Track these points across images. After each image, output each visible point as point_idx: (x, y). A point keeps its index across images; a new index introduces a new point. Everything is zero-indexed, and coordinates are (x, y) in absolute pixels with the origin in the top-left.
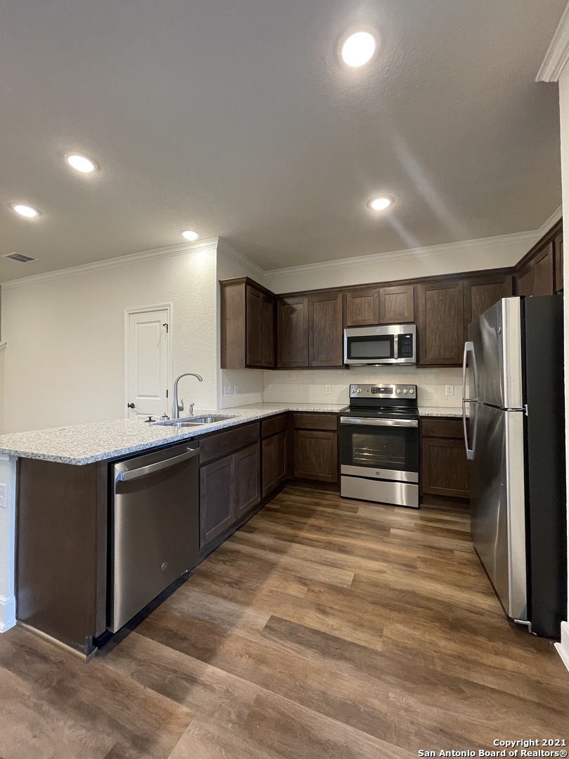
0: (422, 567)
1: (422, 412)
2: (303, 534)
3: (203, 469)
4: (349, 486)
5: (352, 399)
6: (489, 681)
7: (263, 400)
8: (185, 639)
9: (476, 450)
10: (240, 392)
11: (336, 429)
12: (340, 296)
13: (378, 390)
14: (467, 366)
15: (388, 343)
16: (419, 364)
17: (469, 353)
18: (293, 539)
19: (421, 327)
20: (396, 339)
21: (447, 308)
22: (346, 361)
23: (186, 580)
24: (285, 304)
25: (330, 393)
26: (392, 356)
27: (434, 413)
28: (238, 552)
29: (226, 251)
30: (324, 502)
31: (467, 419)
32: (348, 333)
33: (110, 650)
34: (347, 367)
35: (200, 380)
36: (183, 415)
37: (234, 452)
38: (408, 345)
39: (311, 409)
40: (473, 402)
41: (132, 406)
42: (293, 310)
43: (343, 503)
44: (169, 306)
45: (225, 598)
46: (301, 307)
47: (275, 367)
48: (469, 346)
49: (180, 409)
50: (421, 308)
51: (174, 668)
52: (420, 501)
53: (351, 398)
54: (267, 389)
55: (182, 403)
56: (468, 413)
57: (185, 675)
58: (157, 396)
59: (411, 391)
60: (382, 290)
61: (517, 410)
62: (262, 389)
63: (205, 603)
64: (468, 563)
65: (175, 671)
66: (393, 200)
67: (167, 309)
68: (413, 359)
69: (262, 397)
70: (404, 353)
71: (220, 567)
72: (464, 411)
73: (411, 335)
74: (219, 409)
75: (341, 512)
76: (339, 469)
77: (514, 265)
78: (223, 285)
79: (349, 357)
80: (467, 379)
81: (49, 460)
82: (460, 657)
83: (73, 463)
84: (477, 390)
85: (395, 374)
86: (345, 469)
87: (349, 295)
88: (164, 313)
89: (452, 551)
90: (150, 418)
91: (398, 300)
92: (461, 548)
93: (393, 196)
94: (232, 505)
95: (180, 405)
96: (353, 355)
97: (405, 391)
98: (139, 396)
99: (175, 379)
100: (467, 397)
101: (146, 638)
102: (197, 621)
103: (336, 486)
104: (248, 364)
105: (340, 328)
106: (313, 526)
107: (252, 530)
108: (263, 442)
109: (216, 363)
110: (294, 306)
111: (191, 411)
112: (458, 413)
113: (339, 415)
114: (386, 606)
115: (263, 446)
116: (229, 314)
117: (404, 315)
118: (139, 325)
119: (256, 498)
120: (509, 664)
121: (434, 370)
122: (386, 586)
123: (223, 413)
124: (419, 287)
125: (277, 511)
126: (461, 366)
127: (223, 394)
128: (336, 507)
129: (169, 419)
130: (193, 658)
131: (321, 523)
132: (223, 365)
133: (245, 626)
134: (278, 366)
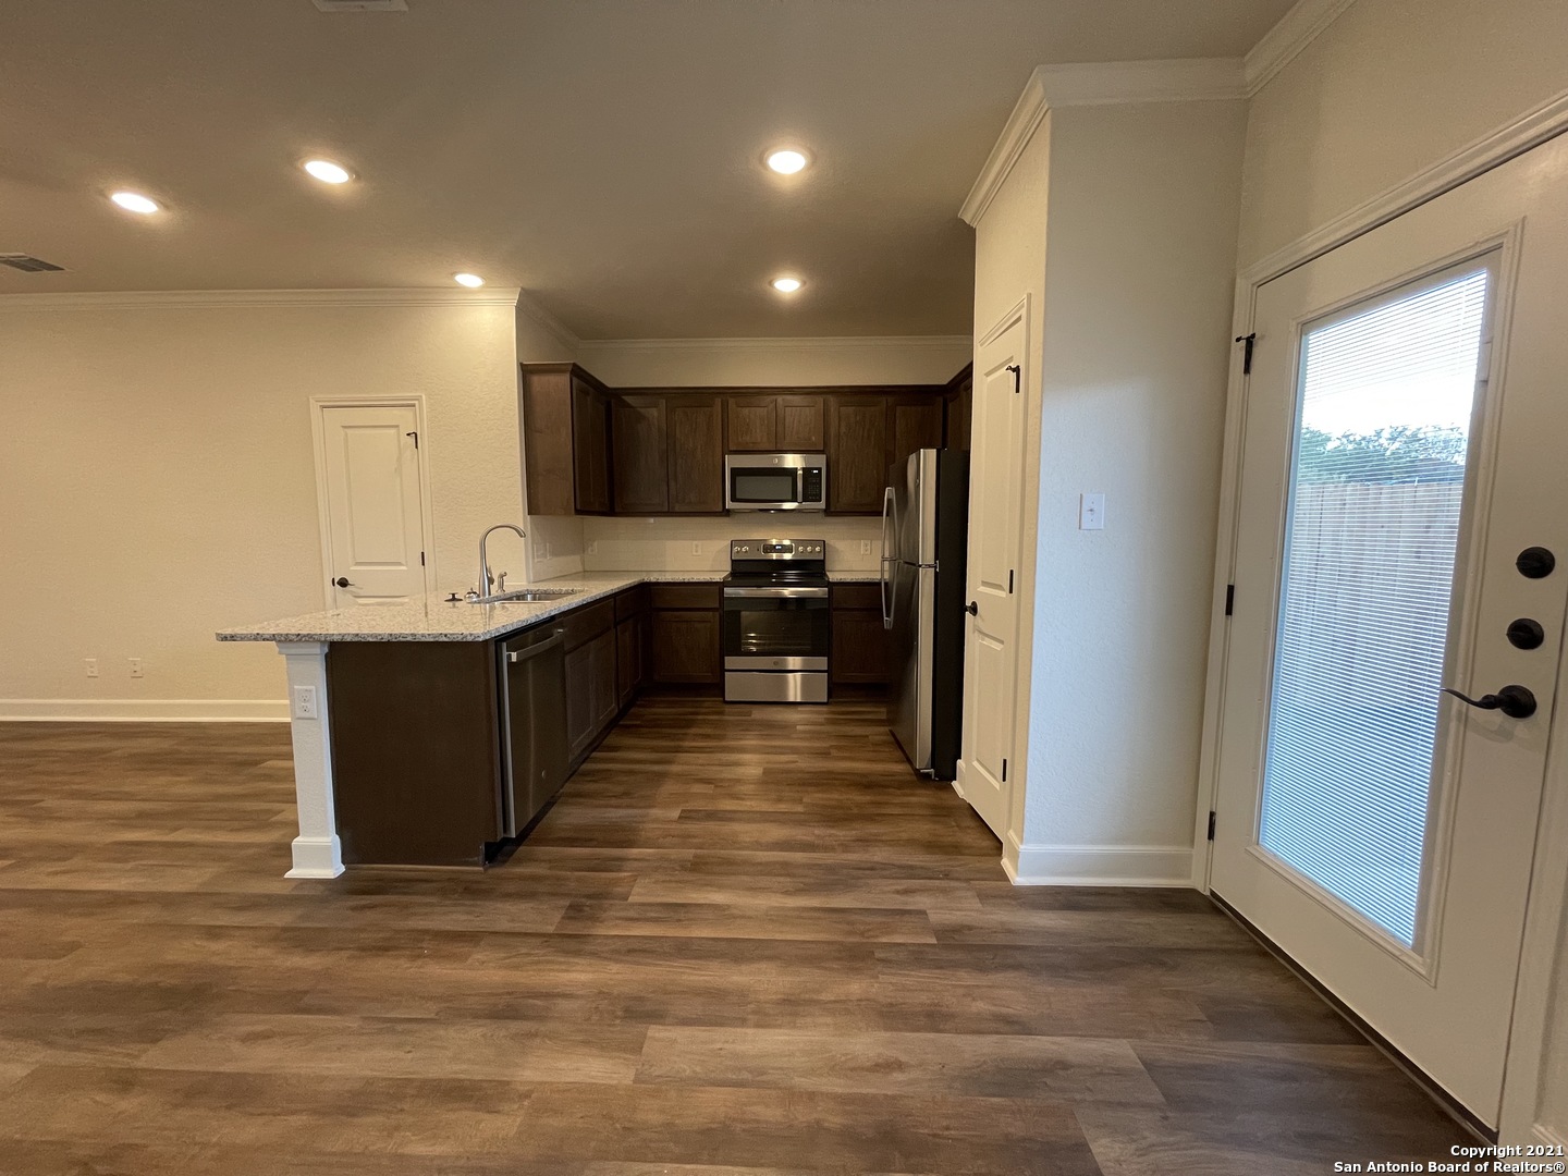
0: (834, 753)
1: (833, 577)
2: (687, 744)
3: (567, 659)
4: (735, 686)
6: (896, 811)
7: (584, 567)
9: (895, 617)
10: (555, 553)
11: (717, 605)
12: (718, 401)
13: (773, 549)
14: (887, 515)
15: (789, 480)
16: (828, 512)
17: (889, 500)
18: (678, 750)
19: (833, 457)
20: (800, 472)
21: (866, 435)
22: (729, 505)
23: (555, 802)
24: (626, 405)
25: (699, 553)
26: (794, 499)
27: (848, 577)
29: (534, 313)
30: (703, 710)
31: (886, 584)
32: (731, 462)
34: (727, 513)
35: (521, 534)
37: (591, 640)
38: (816, 483)
40: (892, 560)
41: (343, 583)
42: (640, 418)
43: (727, 708)
44: (418, 399)
46: (654, 413)
47: (610, 512)
48: (889, 492)
49: (491, 581)
50: (833, 431)
52: (829, 696)
53: (733, 561)
54: (589, 549)
55: (491, 571)
56: (886, 576)
58: (400, 564)
59: (818, 549)
60: (780, 399)
61: (930, 566)
62: (580, 547)
64: (884, 743)
65: (597, 859)
66: (804, 283)
67: (414, 406)
68: (822, 505)
69: (583, 563)
70: (810, 494)
72: (882, 575)
73: (820, 469)
74: (529, 581)
75: (727, 718)
76: (722, 663)
77: (945, 383)
78: (526, 372)
79: (734, 499)
80: (887, 532)
81: (423, 639)
82: (872, 803)
83: (470, 639)
84: (897, 548)
86: (731, 662)
87: (732, 401)
88: (407, 412)
89: (867, 736)
90: (453, 595)
91: (799, 416)
92: (877, 733)
93: (805, 278)
95: (489, 575)
96: (738, 497)
97: (809, 549)
98: (357, 563)
100: (887, 555)
101: (542, 847)
103: (719, 688)
104: (579, 507)
105: (719, 451)
106: (696, 735)
109: (521, 506)
110: (642, 410)
111: (501, 586)
112: (877, 577)
113: (721, 585)
114: (804, 784)
115: (619, 633)
116: (540, 423)
117: (810, 439)
118: (349, 431)
119: (614, 707)
120: (914, 799)
121: (846, 519)
122: (802, 772)
124: (832, 399)
125: (638, 726)
126: (881, 514)
128: (722, 713)
132: (532, 509)
133: (656, 820)
134: (616, 510)
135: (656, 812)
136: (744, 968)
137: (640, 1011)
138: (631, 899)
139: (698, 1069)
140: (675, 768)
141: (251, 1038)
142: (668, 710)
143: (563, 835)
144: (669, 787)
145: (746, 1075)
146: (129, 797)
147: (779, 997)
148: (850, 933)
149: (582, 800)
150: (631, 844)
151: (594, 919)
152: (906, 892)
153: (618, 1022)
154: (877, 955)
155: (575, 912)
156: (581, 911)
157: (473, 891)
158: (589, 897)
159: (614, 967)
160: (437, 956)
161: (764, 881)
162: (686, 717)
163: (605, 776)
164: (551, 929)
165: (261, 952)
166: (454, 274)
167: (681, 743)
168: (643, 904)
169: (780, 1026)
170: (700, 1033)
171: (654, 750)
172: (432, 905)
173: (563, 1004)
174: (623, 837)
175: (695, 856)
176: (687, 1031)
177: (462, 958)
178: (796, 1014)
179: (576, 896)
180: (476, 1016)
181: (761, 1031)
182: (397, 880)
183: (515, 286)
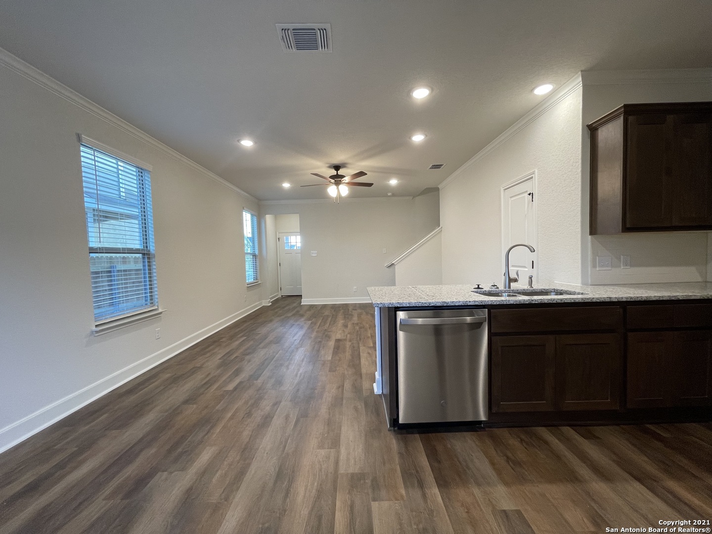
3: (496, 339)
8: (439, 462)
23: (477, 431)
28: (546, 443)
33: (401, 434)
44: (534, 173)
45: (493, 464)
49: (513, 280)
51: (419, 469)
57: (420, 477)
58: (525, 267)
63: (473, 454)
65: (417, 472)
67: (532, 178)
71: (514, 442)
74: (584, 283)
78: (592, 130)
90: (478, 285)
101: (421, 443)
102: (456, 460)
107: (590, 436)
109: (580, 228)
129: (497, 288)
130: (433, 476)
132: (594, 230)
183: (577, 73)
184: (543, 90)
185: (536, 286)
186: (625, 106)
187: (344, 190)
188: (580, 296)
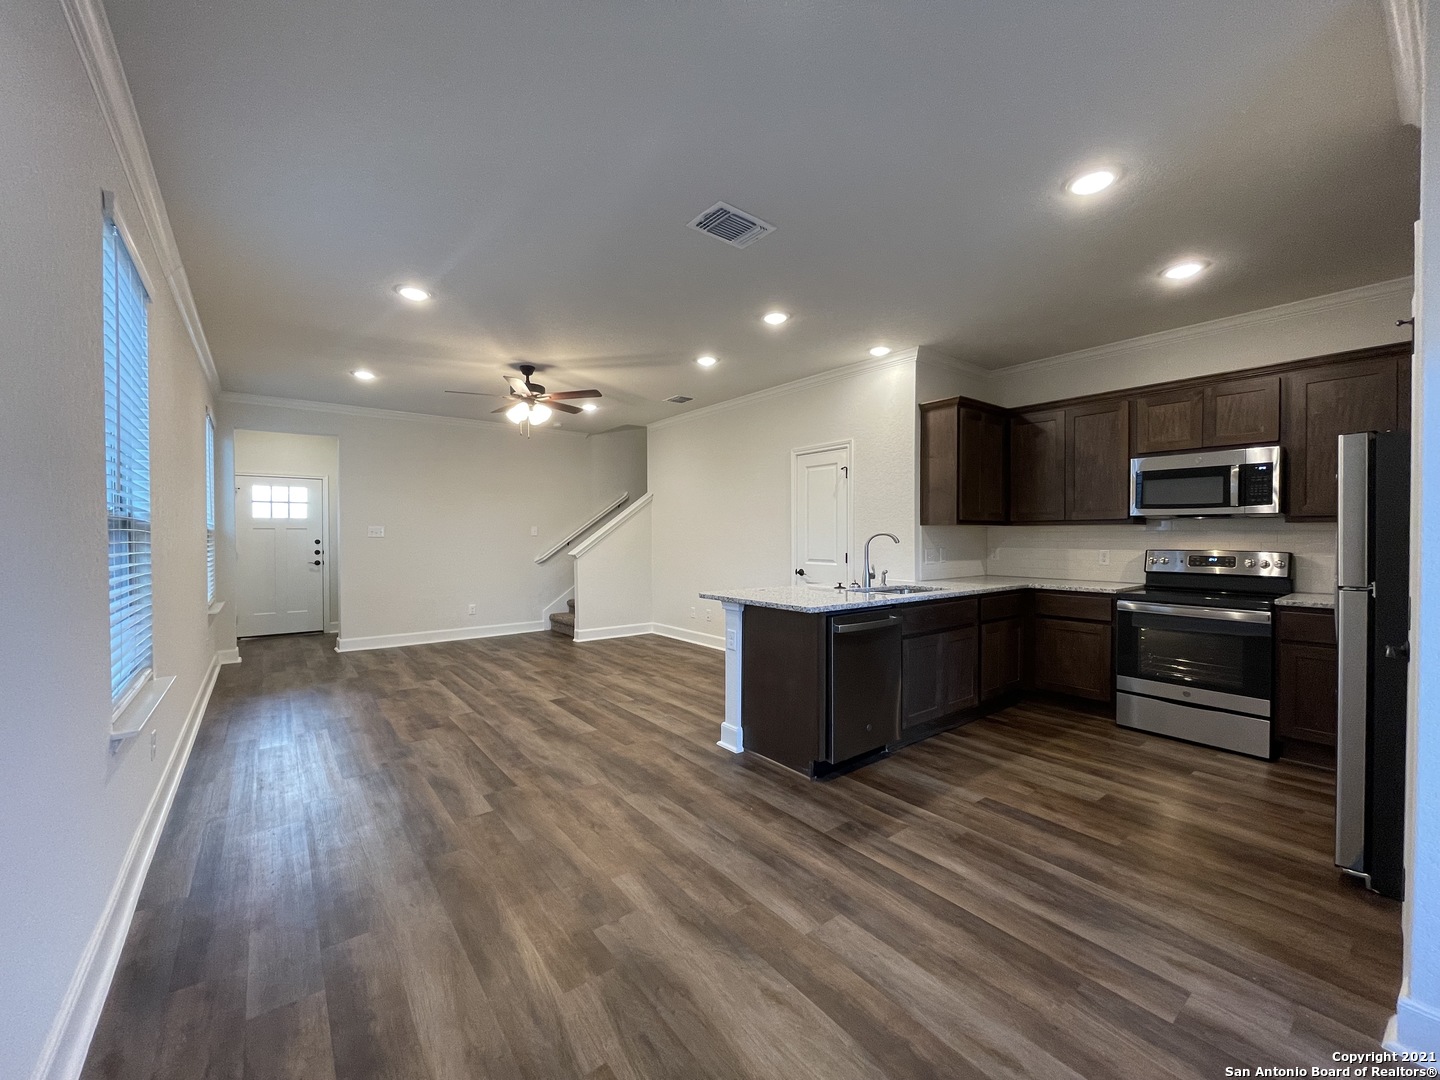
3: (906, 642)
5: (1149, 574)
7: (986, 571)
10: (948, 557)
11: (1108, 619)
12: (1125, 404)
13: (1204, 561)
15: (1218, 479)
16: (1288, 515)
18: (1022, 752)
19: (1293, 449)
20: (1235, 473)
22: (1134, 511)
23: (888, 757)
24: (1027, 422)
25: (1107, 563)
26: (1226, 503)
30: (1084, 727)
32: (1136, 465)
34: (1140, 520)
35: (896, 541)
36: (876, 583)
37: (941, 631)
38: (1263, 482)
39: (1066, 586)
41: (801, 573)
42: (1038, 432)
43: (1118, 732)
44: (849, 442)
46: (1054, 425)
47: (1006, 520)
49: (872, 576)
50: (1296, 415)
54: (992, 555)
55: (873, 569)
58: (832, 561)
60: (1213, 388)
61: (1358, 589)
62: (984, 553)
66: (1209, 263)
67: (846, 448)
68: (1275, 507)
69: (985, 567)
70: (1253, 497)
71: (925, 756)
73: (1269, 465)
74: (917, 580)
76: (1113, 682)
78: (924, 411)
79: (1140, 505)
85: (1245, 532)
86: (1125, 682)
87: (1141, 402)
88: (842, 453)
90: (840, 584)
91: (1243, 404)
94: (939, 697)
95: (871, 572)
96: (1146, 502)
98: (810, 560)
99: (865, 543)
102: (904, 783)
103: (1104, 705)
105: (1125, 457)
108: (984, 627)
109: (913, 518)
110: (1040, 425)
111: (884, 581)
113: (1115, 597)
115: (984, 632)
116: (932, 451)
117: (1257, 429)
118: (811, 470)
119: (972, 699)
123: (927, 585)
124: (1293, 377)
125: (1004, 724)
127: (924, 560)
128: (1107, 735)
129: (859, 585)
131: (1072, 745)
132: (924, 520)
133: (956, 797)
134: (1012, 520)
135: (961, 791)
136: (940, 923)
137: (840, 903)
138: (892, 839)
139: (850, 955)
140: (1006, 765)
141: (664, 810)
142: (1046, 718)
143: (878, 780)
144: (990, 777)
145: (879, 981)
146: (683, 683)
147: (950, 955)
148: (1070, 959)
149: (906, 761)
150: (921, 804)
151: (856, 838)
152: (1181, 966)
153: (823, 900)
154: (1080, 989)
155: (847, 828)
156: (850, 829)
157: (796, 789)
158: (863, 824)
159: (846, 871)
160: (756, 814)
161: (1016, 879)
162: (1059, 728)
163: (940, 751)
164: (824, 830)
165: (688, 775)
166: (869, 349)
167: (1032, 747)
168: (896, 845)
169: (934, 974)
170: (869, 937)
171: (1002, 745)
172: (771, 787)
173: (800, 873)
174: (919, 797)
175: (967, 834)
176: (861, 932)
177: (766, 821)
178: (953, 974)
179: (854, 819)
180: (754, 853)
181: (914, 965)
182: (763, 767)
183: (914, 346)
184: (879, 351)
185: (891, 582)
186: (961, 398)
187: (540, 415)
188: (940, 592)
